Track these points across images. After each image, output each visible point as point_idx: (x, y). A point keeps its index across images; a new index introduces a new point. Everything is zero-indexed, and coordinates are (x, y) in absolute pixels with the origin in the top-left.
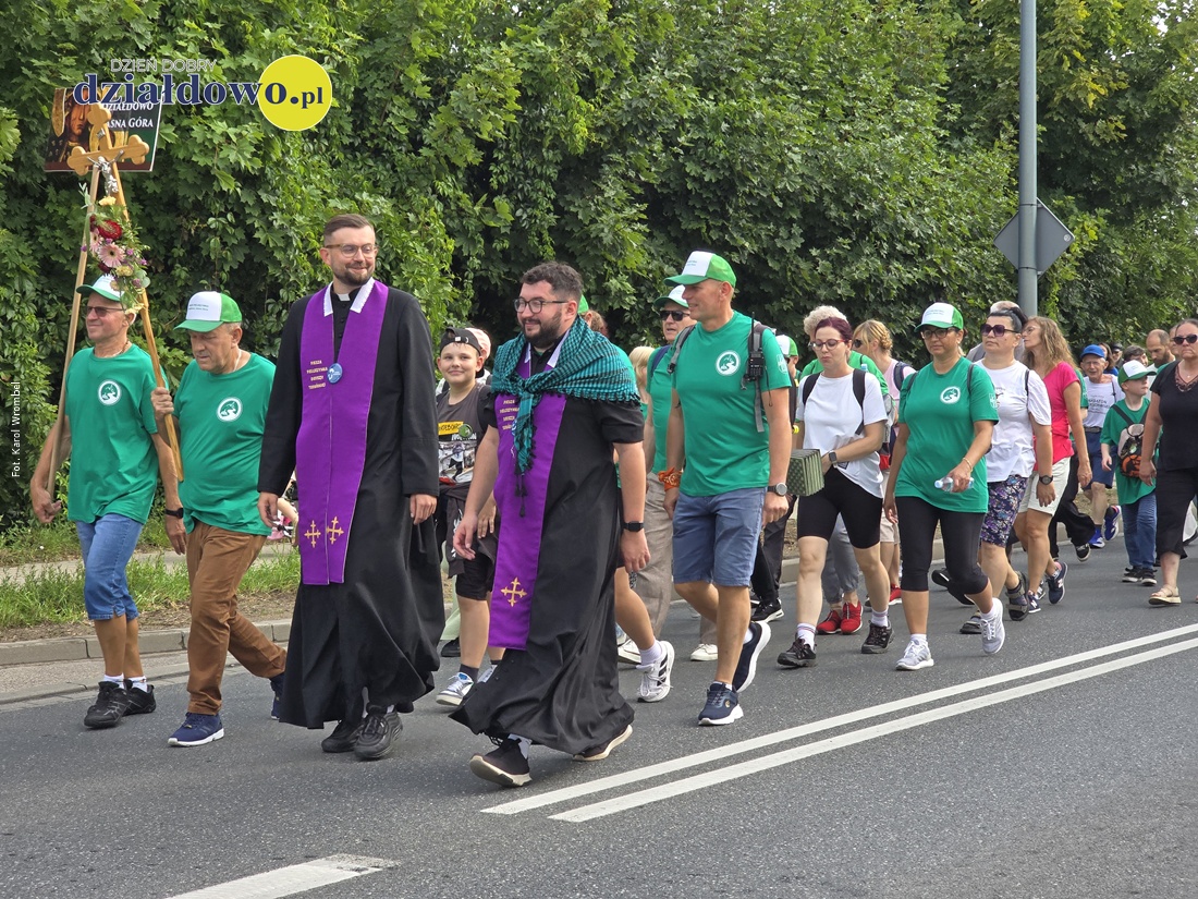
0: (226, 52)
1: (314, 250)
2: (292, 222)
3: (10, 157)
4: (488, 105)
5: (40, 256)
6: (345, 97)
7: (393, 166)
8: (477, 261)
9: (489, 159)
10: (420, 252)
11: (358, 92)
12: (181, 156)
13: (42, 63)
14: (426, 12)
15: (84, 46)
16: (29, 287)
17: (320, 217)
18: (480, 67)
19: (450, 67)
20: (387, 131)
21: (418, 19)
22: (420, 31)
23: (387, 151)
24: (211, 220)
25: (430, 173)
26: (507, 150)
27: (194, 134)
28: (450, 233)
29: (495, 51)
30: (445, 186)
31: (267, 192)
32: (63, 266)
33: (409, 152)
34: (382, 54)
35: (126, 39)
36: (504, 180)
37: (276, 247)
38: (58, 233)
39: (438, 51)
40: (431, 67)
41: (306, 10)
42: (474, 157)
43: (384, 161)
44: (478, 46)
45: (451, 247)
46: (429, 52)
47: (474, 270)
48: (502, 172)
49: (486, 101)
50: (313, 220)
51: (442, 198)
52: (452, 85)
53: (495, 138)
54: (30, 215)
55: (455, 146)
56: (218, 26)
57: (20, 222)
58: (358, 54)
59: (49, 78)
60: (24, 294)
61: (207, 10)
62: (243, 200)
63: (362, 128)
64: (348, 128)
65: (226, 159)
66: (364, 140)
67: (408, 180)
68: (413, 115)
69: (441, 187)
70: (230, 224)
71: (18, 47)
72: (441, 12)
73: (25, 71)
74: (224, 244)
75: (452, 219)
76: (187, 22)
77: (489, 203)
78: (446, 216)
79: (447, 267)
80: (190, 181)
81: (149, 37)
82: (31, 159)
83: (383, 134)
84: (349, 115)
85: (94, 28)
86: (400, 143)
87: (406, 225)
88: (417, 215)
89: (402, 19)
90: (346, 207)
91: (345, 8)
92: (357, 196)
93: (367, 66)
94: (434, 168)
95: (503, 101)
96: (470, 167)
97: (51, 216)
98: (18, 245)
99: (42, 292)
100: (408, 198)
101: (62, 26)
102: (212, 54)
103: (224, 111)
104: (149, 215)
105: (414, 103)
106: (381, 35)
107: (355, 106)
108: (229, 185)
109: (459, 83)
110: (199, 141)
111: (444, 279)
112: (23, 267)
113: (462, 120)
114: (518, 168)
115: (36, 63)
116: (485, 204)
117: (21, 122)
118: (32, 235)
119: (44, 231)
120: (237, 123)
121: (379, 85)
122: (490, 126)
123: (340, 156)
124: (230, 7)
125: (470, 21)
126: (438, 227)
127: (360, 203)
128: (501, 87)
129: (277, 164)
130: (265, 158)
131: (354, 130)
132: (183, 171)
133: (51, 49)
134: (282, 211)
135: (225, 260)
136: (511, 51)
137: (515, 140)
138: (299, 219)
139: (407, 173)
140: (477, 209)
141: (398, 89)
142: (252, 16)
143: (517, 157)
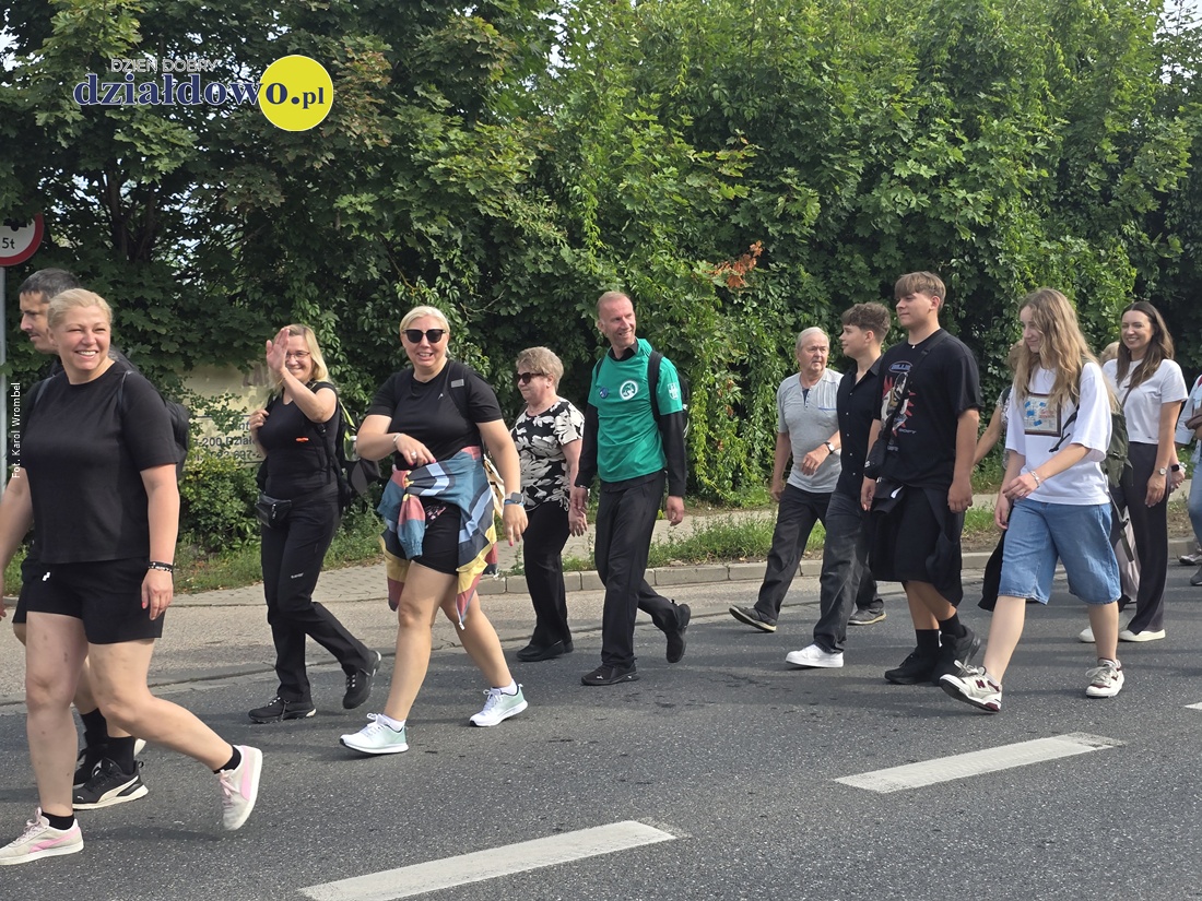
0: (965, 139)
1: (1029, 279)
2: (1013, 260)
3: (813, 223)
4: (1164, 166)
5: (831, 290)
6: (1052, 166)
7: (1089, 215)
8: (1153, 284)
9: (1164, 206)
10: (1109, 279)
11: (1061, 162)
12: (932, 216)
13: (836, 156)
14: (1116, 99)
15: (865, 142)
16: (824, 312)
17: (1034, 255)
18: (1159, 137)
19: (1135, 138)
20: (1084, 189)
21: (1110, 105)
22: (1112, 113)
23: (1084, 204)
24: (953, 260)
25: (1117, 218)
26: (1179, 199)
27: (942, 200)
28: (1133, 263)
29: (1171, 125)
30: (1129, 228)
31: (994, 239)
32: (847, 297)
33: (1100, 204)
34: (1080, 133)
35: (895, 135)
36: (1176, 221)
37: (1001, 279)
38: (844, 274)
39: (1125, 127)
40: (1118, 139)
41: (1024, 105)
42: (1153, 205)
43: (1081, 212)
44: (1156, 121)
45: (1134, 274)
46: (1118, 128)
47: (1151, 291)
48: (1174, 216)
49: (1163, 162)
50: (1028, 257)
51: (1125, 237)
52: (1135, 152)
53: (1169, 190)
54: (824, 263)
55: (1138, 198)
56: (960, 121)
57: (818, 267)
58: (1063, 133)
59: (840, 166)
60: (820, 317)
61: (952, 110)
62: (977, 246)
63: (1064, 188)
64: (1054, 189)
65: (966, 216)
66: (1066, 196)
67: (1100, 225)
68: (1104, 177)
69: (1126, 228)
70: (967, 263)
71: (819, 145)
72: (1128, 98)
73: (824, 162)
74: (962, 278)
75: (1134, 253)
76: (937, 120)
77: (1164, 240)
78: (1129, 252)
79: (1130, 289)
80: (938, 233)
81: (911, 133)
82: (826, 223)
83: (1081, 191)
84: (1055, 179)
85: (872, 128)
86: (1093, 197)
87: (1099, 259)
88: (1107, 251)
89: (1096, 105)
90: (1054, 247)
91: (1053, 100)
92: (1062, 239)
93: (1068, 142)
94: (1120, 215)
95: (1177, 162)
96: (1149, 212)
97: (839, 262)
98: (817, 283)
99: (833, 315)
100: (1100, 239)
101: (849, 129)
102: (955, 142)
103: (964, 181)
104: (908, 259)
105: (1106, 167)
106: (1080, 118)
107: (1059, 171)
108: (966, 236)
109: (1142, 150)
110: (946, 204)
111: (1129, 299)
112: (820, 299)
113: (1144, 178)
114: (1187, 212)
115: (831, 156)
116: (1160, 241)
117: (821, 198)
118: (826, 277)
119: (835, 273)
120: (973, 190)
121: (1079, 155)
122: (1165, 181)
123: (1047, 209)
124: (969, 106)
125: (1150, 103)
126: (1124, 259)
127: (1064, 244)
128: (1175, 151)
129: (1002, 218)
130: (994, 214)
131: (1058, 190)
132: (933, 227)
133: (842, 145)
134: (1006, 252)
135: (963, 289)
136: (1184, 124)
137: (1185, 191)
138: (1019, 257)
139: (1099, 219)
140: (1154, 244)
141: (1093, 157)
142: (985, 111)
143: (1187, 203)
